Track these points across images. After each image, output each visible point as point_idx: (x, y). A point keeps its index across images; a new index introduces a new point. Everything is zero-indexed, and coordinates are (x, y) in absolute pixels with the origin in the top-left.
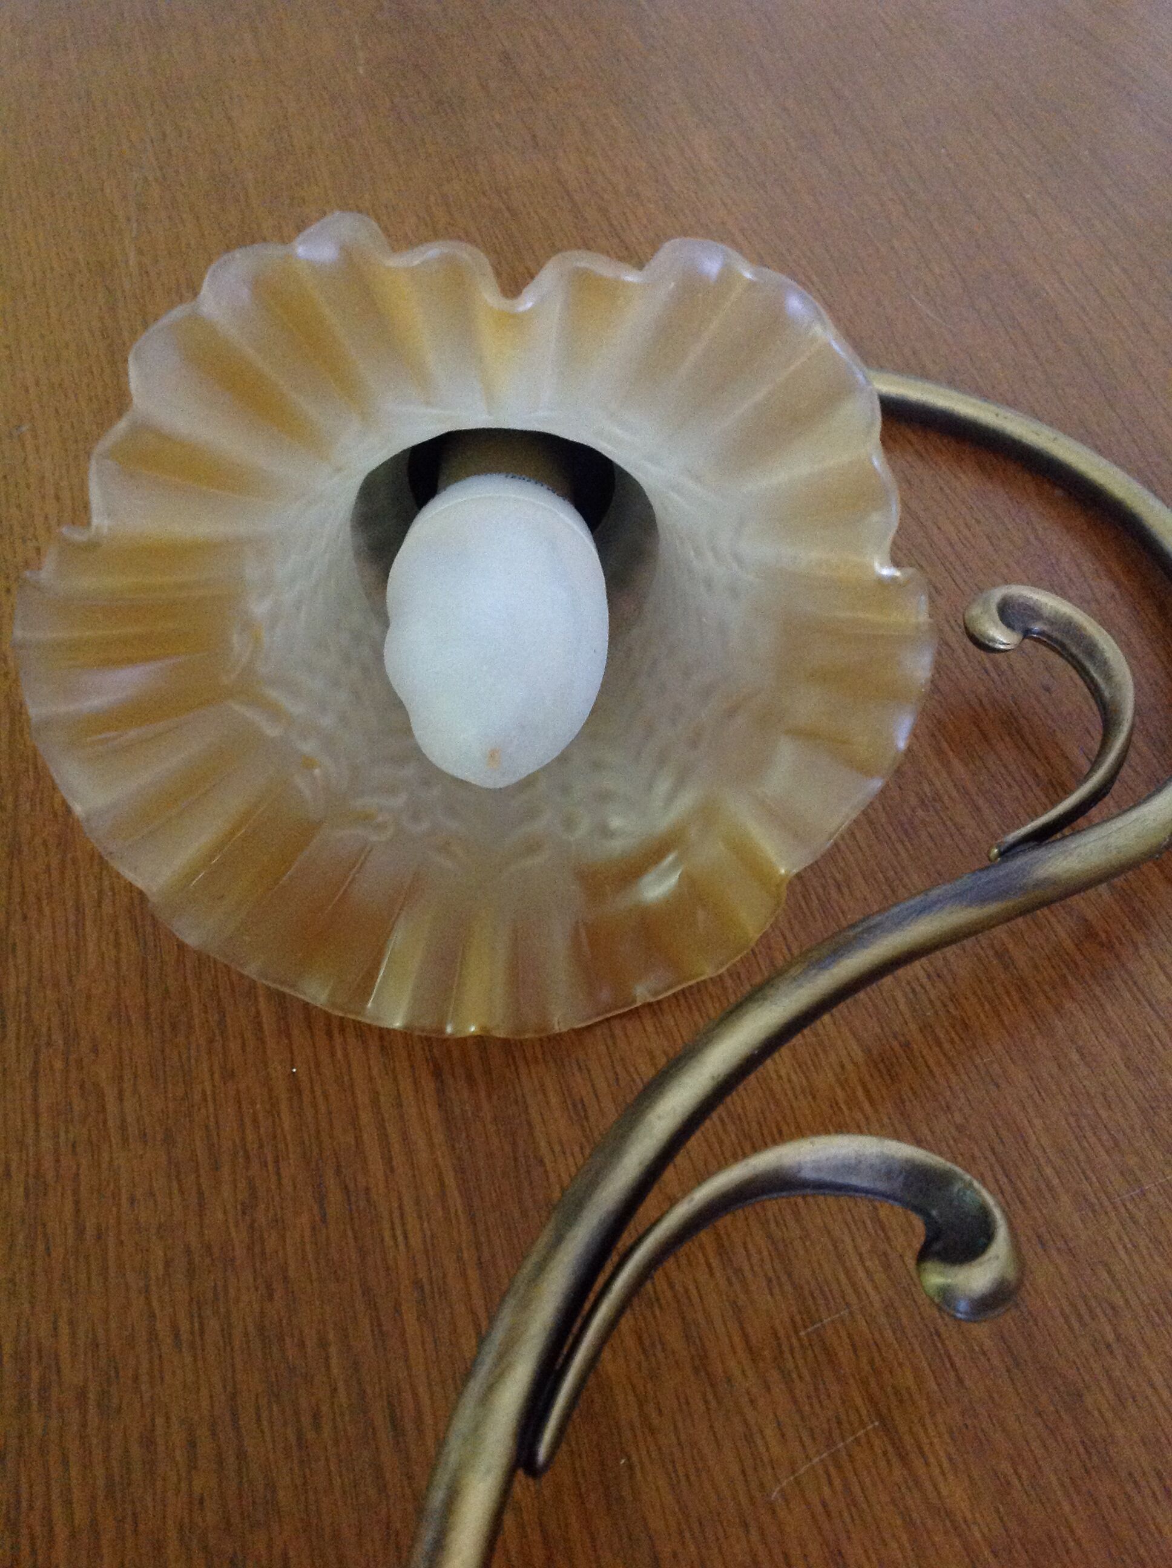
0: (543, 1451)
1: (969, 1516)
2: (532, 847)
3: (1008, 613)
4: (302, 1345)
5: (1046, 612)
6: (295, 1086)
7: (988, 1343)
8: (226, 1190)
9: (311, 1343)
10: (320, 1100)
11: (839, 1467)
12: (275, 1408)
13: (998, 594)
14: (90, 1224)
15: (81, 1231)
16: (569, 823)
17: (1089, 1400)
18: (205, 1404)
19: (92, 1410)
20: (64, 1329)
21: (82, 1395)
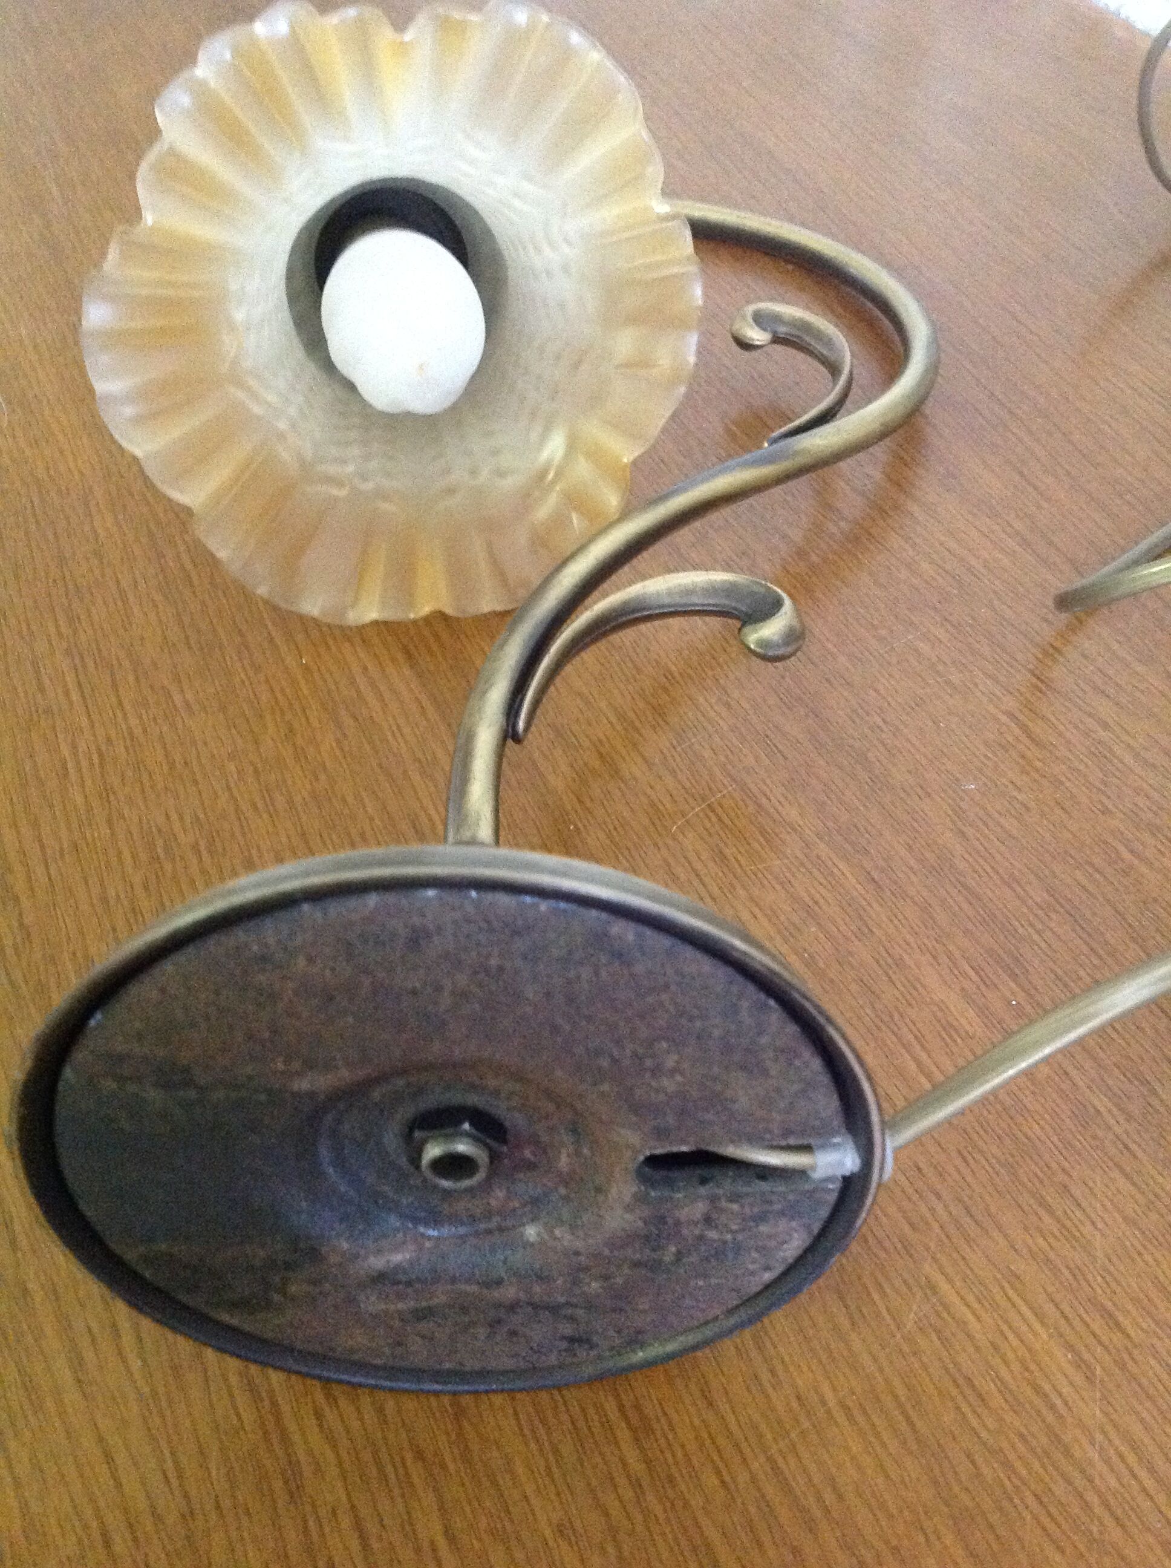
0: (521, 724)
1: (801, 823)
2: (451, 491)
3: (760, 319)
4: (344, 800)
5: (786, 318)
6: (307, 669)
7: (800, 737)
8: (271, 729)
9: (350, 799)
10: (327, 676)
11: (713, 811)
12: (334, 837)
13: (750, 309)
14: (178, 758)
15: (172, 765)
16: (474, 472)
17: (870, 755)
18: (284, 840)
19: (204, 853)
20: (174, 817)
21: (195, 847)
